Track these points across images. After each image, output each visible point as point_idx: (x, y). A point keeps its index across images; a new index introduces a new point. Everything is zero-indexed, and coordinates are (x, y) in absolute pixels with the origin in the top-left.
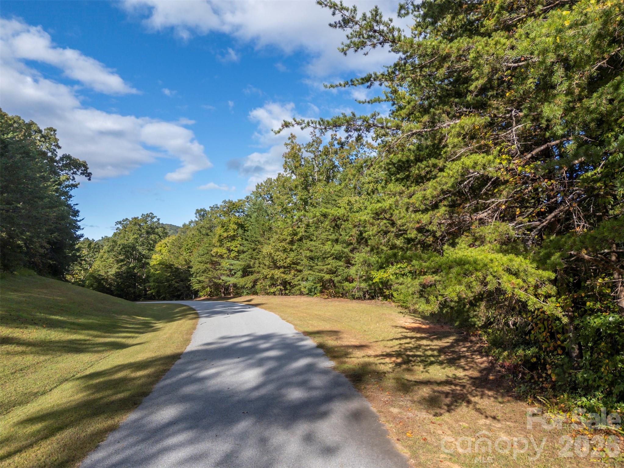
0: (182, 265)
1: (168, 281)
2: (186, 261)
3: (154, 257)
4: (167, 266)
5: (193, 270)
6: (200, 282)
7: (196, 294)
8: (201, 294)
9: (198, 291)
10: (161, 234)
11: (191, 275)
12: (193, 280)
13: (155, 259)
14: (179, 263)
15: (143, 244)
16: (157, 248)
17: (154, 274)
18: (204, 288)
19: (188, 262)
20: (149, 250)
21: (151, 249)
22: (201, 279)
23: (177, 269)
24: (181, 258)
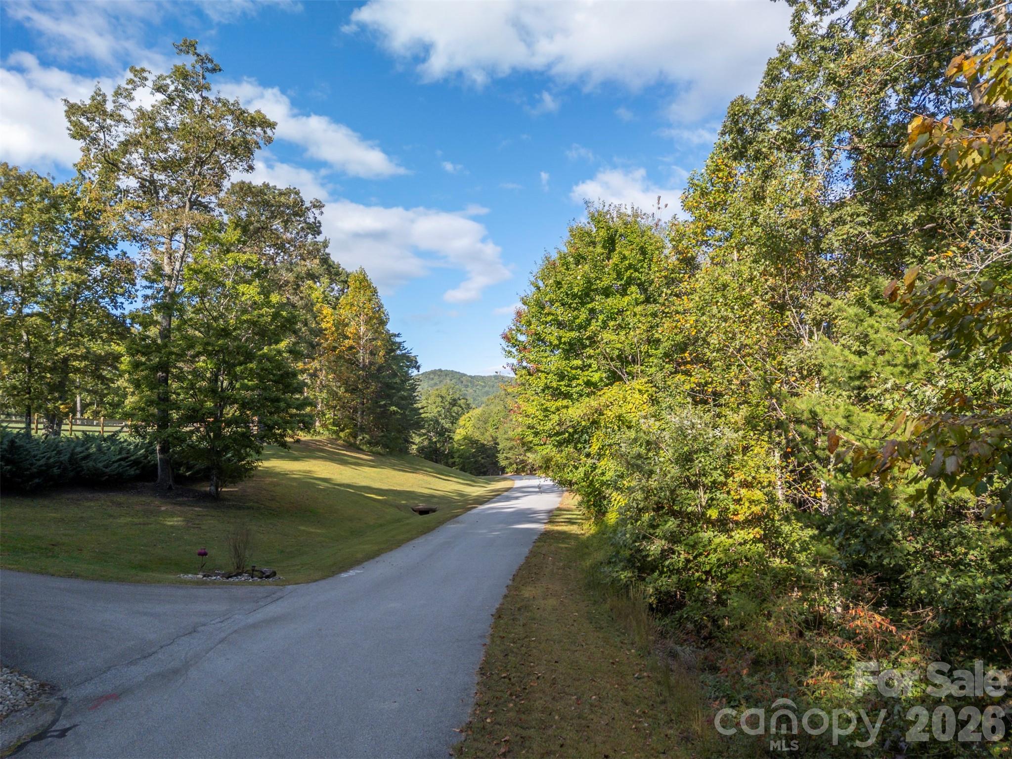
0: (489, 442)
1: (474, 456)
2: (492, 436)
3: (458, 431)
4: (470, 441)
5: (500, 447)
6: (507, 458)
7: (503, 470)
8: (508, 470)
9: (505, 467)
10: (464, 406)
11: (498, 452)
12: (501, 456)
13: (459, 434)
14: (485, 439)
15: (446, 417)
16: (461, 422)
17: (458, 450)
18: (511, 464)
19: (495, 439)
20: (452, 423)
21: (454, 420)
22: (509, 455)
23: (483, 445)
24: (488, 434)
